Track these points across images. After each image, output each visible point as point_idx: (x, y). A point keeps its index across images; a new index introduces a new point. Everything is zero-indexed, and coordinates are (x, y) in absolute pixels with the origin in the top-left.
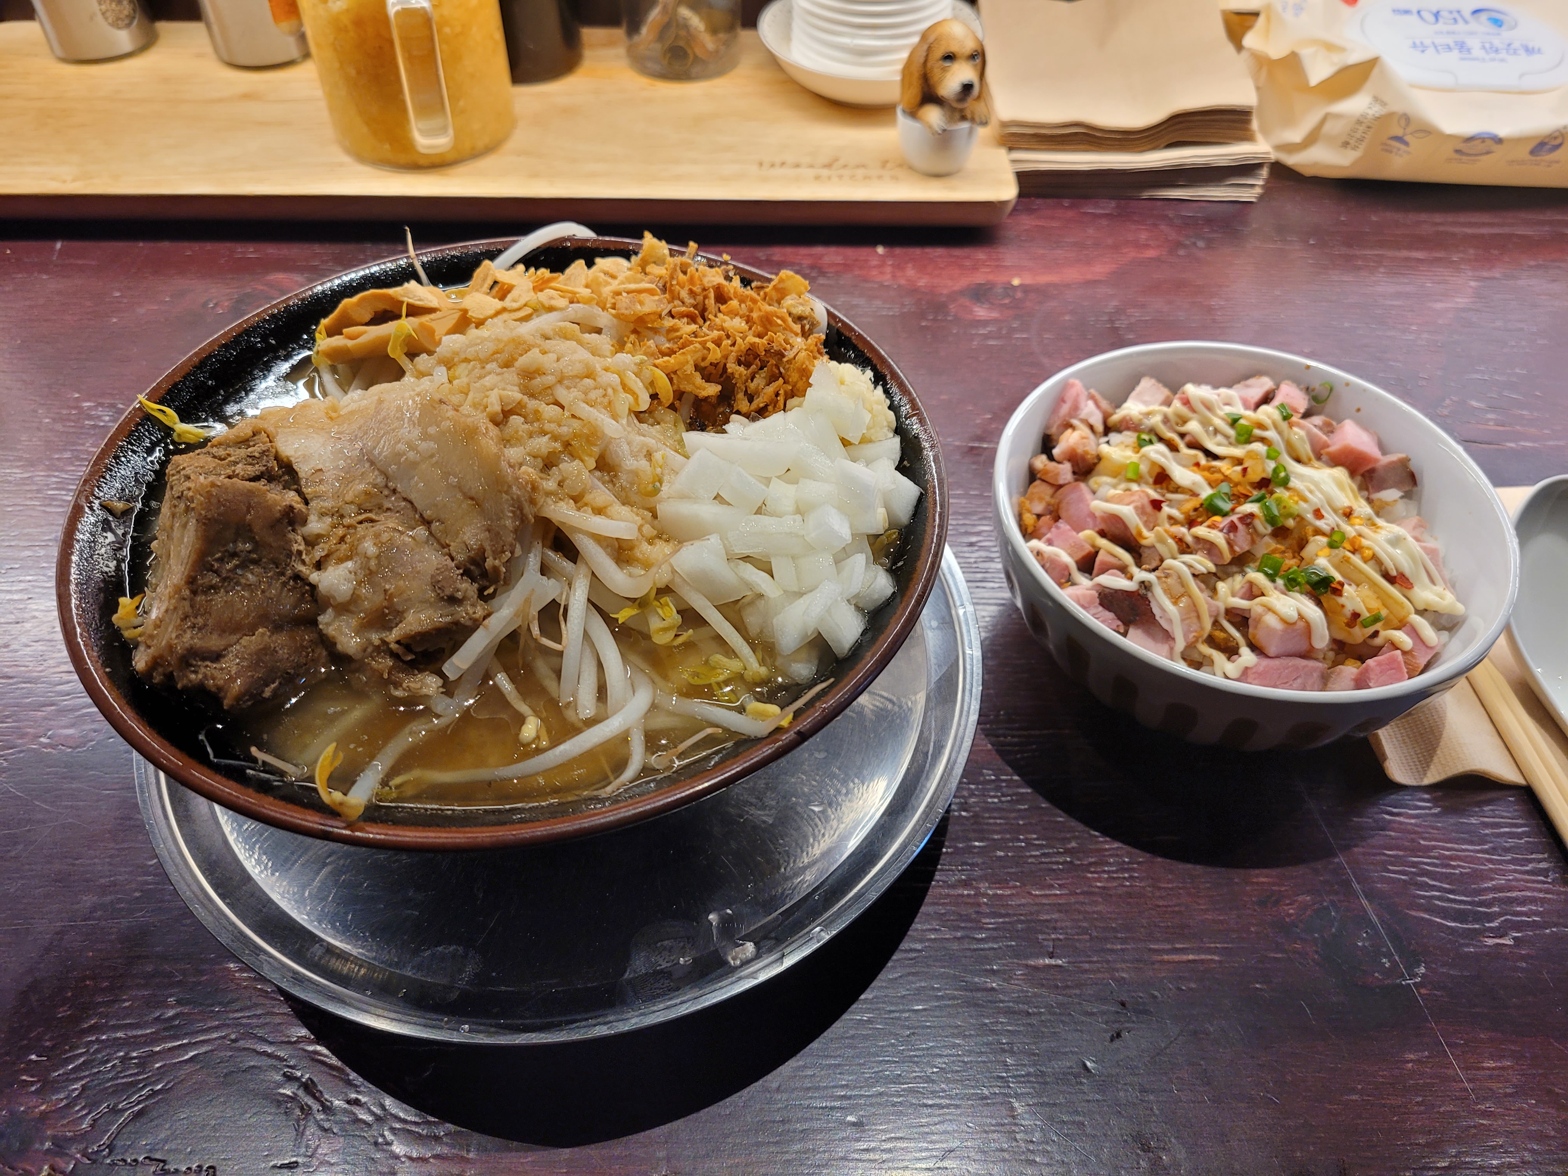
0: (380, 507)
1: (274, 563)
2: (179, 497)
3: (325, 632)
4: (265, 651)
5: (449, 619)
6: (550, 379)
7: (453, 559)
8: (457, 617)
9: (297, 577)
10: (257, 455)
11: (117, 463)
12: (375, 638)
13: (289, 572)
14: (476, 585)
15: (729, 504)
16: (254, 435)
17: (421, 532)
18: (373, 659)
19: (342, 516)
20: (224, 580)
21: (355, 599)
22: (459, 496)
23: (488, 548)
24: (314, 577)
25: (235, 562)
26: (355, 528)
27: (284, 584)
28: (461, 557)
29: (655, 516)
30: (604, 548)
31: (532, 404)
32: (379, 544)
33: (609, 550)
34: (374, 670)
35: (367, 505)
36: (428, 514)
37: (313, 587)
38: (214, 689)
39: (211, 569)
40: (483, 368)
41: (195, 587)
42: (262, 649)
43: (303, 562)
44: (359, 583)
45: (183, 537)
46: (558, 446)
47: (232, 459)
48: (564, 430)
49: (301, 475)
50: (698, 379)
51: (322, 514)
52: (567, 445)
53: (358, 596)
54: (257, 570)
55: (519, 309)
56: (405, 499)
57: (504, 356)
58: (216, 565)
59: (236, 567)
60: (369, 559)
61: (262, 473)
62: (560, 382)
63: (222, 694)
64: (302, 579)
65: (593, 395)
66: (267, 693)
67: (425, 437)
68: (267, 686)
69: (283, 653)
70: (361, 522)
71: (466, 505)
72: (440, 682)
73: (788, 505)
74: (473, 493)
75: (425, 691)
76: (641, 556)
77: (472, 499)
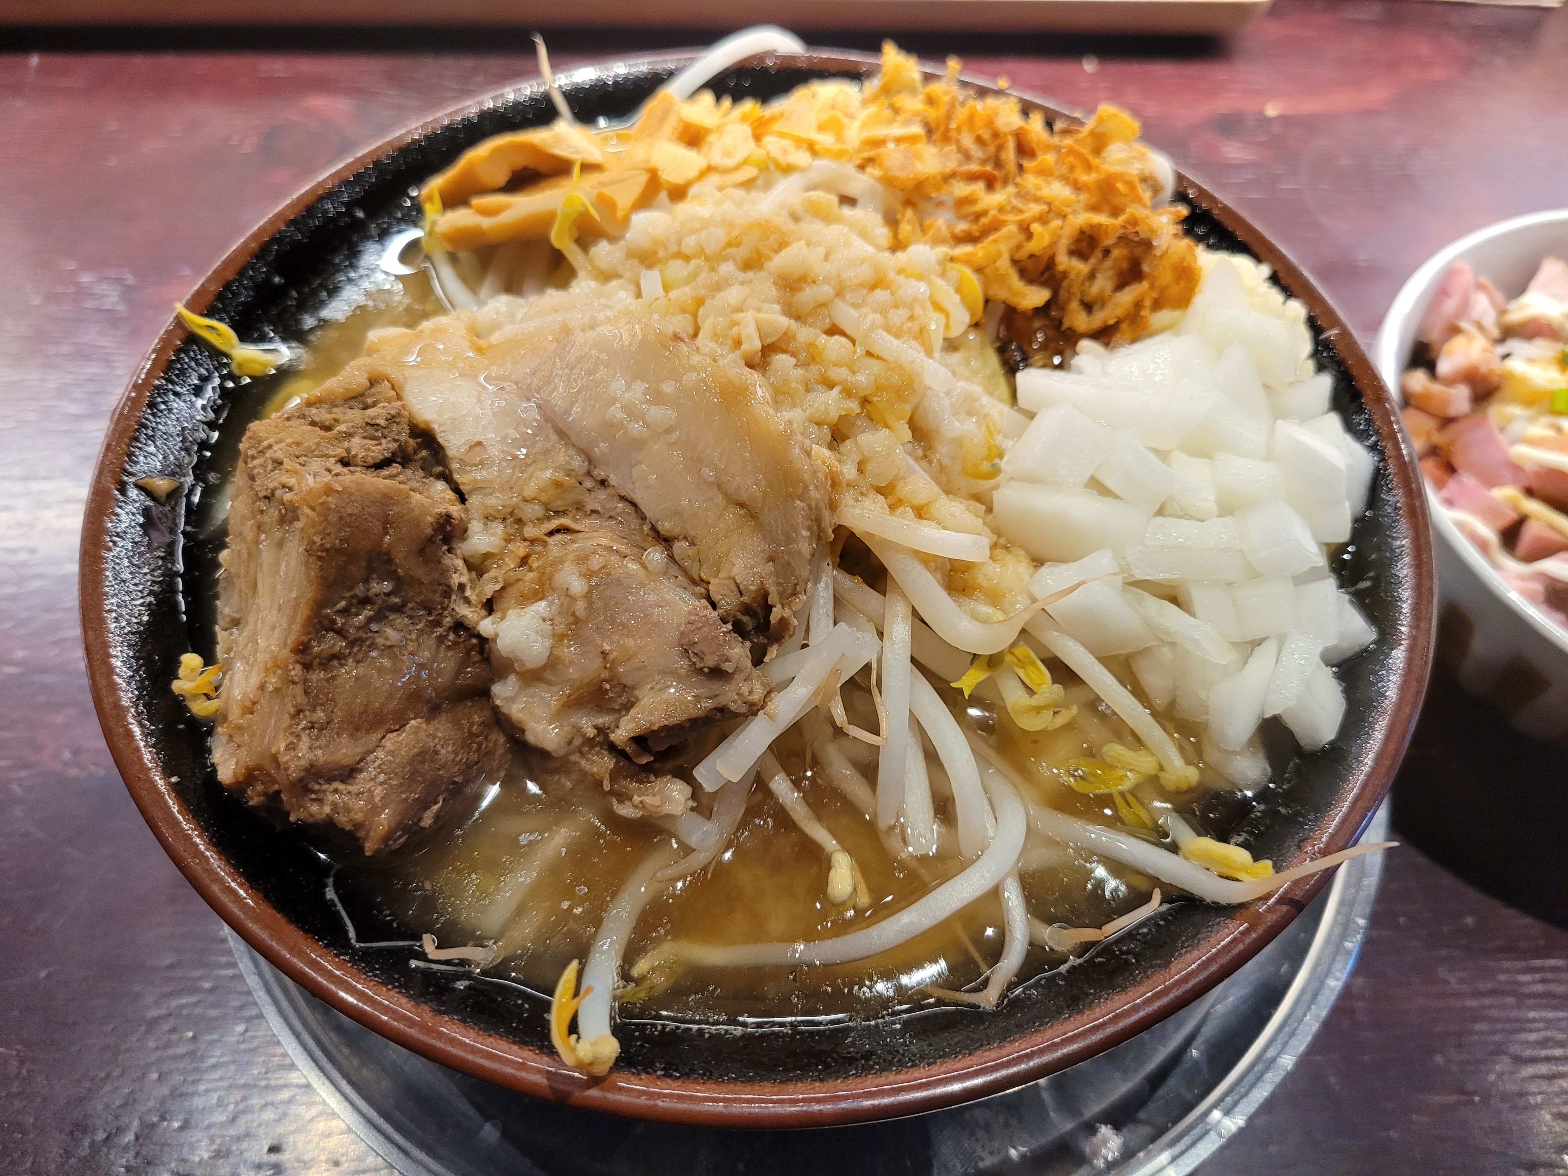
0: (579, 507)
1: (425, 608)
2: (266, 497)
3: (505, 710)
4: (425, 755)
5: (708, 704)
6: (825, 291)
7: (714, 606)
8: (722, 701)
9: (459, 626)
10: (382, 422)
11: (154, 415)
12: (588, 724)
13: (448, 621)
14: (748, 644)
15: (1116, 497)
16: (372, 384)
17: (656, 556)
18: (582, 755)
19: (519, 521)
20: (352, 643)
21: (552, 663)
22: (719, 499)
23: (773, 589)
24: (486, 626)
25: (367, 613)
26: (545, 544)
27: (441, 639)
28: (729, 602)
29: (990, 510)
30: (933, 572)
31: (804, 334)
32: (588, 575)
33: (939, 576)
34: (584, 774)
35: (559, 504)
36: (666, 527)
37: (483, 643)
38: (348, 827)
39: (331, 627)
40: (713, 269)
41: (308, 658)
42: (418, 754)
43: (467, 601)
44: (559, 638)
45: (277, 563)
46: (853, 406)
47: (342, 428)
48: (861, 378)
49: (451, 452)
50: (1016, 282)
51: (488, 518)
52: (865, 401)
53: (558, 658)
54: (401, 621)
55: (737, 168)
56: (623, 498)
57: (742, 252)
58: (340, 621)
59: (370, 620)
60: (573, 599)
61: (394, 454)
62: (839, 294)
63: (362, 834)
64: (466, 629)
65: (898, 316)
66: (427, 820)
67: (657, 398)
68: (427, 808)
69: (446, 753)
70: (551, 533)
71: (732, 515)
72: (688, 790)
73: (1207, 501)
74: (743, 496)
75: (668, 809)
76: (985, 584)
77: (742, 505)
